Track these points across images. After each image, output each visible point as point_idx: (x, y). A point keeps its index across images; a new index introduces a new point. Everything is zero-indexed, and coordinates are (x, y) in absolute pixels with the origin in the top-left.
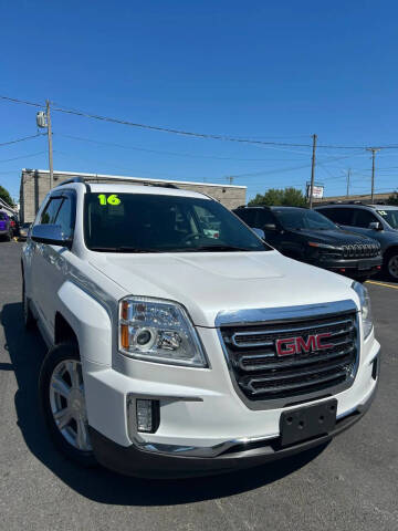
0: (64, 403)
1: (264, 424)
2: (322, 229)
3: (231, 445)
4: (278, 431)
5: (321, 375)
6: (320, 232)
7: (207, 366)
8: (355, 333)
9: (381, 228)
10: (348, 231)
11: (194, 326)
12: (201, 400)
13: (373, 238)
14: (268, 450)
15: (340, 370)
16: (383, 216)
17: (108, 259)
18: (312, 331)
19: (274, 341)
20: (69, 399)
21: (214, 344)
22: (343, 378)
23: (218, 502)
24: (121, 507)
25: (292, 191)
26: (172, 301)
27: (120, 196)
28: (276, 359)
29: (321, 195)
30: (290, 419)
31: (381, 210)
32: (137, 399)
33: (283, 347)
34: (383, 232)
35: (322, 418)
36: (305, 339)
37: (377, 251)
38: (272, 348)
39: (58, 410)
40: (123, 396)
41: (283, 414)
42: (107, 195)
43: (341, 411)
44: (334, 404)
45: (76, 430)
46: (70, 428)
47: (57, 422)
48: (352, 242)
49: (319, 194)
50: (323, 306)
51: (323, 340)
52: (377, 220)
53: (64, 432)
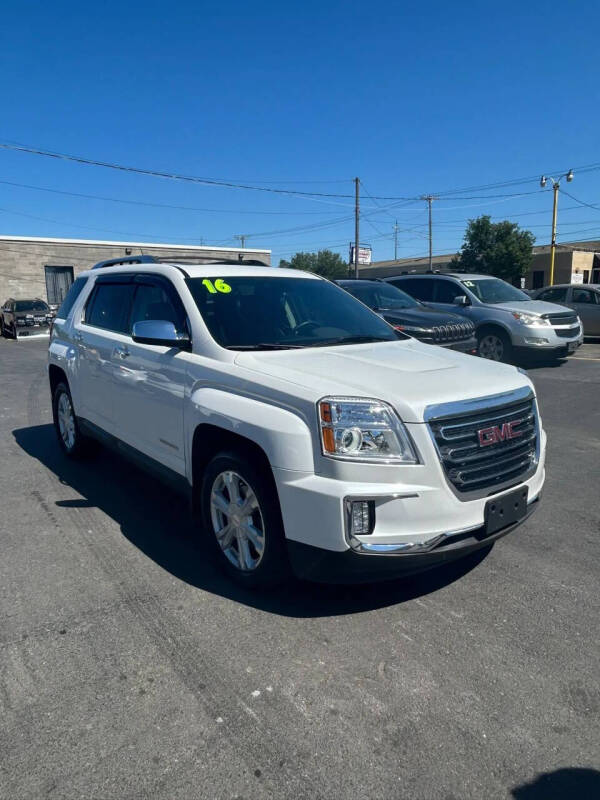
0: (225, 520)
1: (470, 514)
2: (403, 307)
3: (443, 538)
4: (483, 521)
5: (496, 469)
6: (402, 311)
7: (418, 463)
8: (534, 421)
9: (469, 302)
10: (431, 308)
11: (403, 423)
12: (416, 496)
13: (463, 315)
14: (472, 541)
15: (525, 458)
16: (470, 288)
17: (256, 358)
18: (507, 419)
19: (476, 432)
20: (228, 515)
21: (425, 439)
22: (527, 466)
23: (417, 601)
24: (325, 619)
25: (327, 254)
26: (373, 399)
27: (227, 280)
28: (479, 450)
29: (368, 260)
30: (493, 508)
31: (466, 280)
32: (354, 502)
33: (485, 437)
34: (471, 307)
35: (516, 505)
36: (500, 427)
37: (471, 331)
38: (475, 439)
39: (221, 529)
40: (339, 499)
41: (487, 504)
42: (213, 280)
43: (531, 496)
44: (525, 491)
45: (237, 549)
46: (232, 548)
47: (220, 542)
48: (443, 322)
49: (366, 259)
50: (511, 393)
51: (514, 428)
52: (463, 293)
53: (227, 552)
